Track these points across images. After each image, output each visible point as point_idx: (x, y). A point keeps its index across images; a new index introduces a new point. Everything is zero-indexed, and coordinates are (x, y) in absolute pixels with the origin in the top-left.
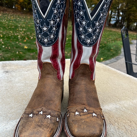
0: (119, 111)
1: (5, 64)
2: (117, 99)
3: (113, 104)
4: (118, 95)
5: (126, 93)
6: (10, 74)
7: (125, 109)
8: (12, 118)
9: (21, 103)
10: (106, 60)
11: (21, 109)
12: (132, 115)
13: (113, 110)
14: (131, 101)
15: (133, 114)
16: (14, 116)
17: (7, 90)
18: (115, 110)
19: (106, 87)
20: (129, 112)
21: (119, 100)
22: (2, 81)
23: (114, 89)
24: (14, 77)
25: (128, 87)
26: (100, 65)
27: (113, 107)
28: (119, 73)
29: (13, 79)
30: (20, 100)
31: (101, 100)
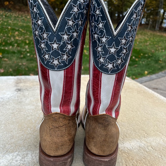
0: (142, 151)
1: (20, 81)
2: (145, 134)
3: (137, 141)
4: (147, 128)
5: (159, 126)
6: (22, 93)
7: (151, 149)
8: (9, 150)
9: (25, 132)
10: (151, 74)
11: (23, 140)
12: (159, 158)
13: (134, 149)
14: (163, 138)
15: (160, 156)
16: (12, 148)
17: (14, 113)
18: (137, 150)
19: (135, 117)
20: (156, 154)
21: (146, 136)
22: (11, 102)
23: (144, 119)
24: (26, 97)
25: (164, 118)
26: (134, 85)
27: (136, 145)
28: (156, 97)
29: (24, 100)
30: (24, 127)
31: (123, 133)
